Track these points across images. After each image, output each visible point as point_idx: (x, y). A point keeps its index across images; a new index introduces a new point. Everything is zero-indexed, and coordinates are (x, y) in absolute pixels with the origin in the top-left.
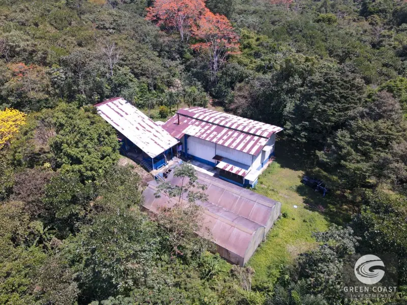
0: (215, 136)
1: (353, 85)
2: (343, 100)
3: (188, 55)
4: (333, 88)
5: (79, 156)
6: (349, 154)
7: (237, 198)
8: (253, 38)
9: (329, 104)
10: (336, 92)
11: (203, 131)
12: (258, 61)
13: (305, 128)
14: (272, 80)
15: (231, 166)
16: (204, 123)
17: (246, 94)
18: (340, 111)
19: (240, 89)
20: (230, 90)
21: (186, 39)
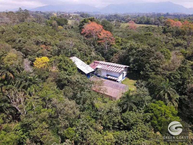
0: (107, 68)
1: (151, 51)
2: (148, 56)
3: (96, 45)
4: (145, 52)
5: (67, 69)
6: (148, 70)
7: (114, 84)
8: (120, 39)
9: (144, 57)
10: (146, 53)
11: (103, 67)
12: (122, 47)
13: (136, 65)
14: (126, 51)
15: (112, 77)
16: (103, 65)
17: (117, 57)
18: (147, 59)
19: (115, 56)
20: (112, 56)
21: (95, 40)
